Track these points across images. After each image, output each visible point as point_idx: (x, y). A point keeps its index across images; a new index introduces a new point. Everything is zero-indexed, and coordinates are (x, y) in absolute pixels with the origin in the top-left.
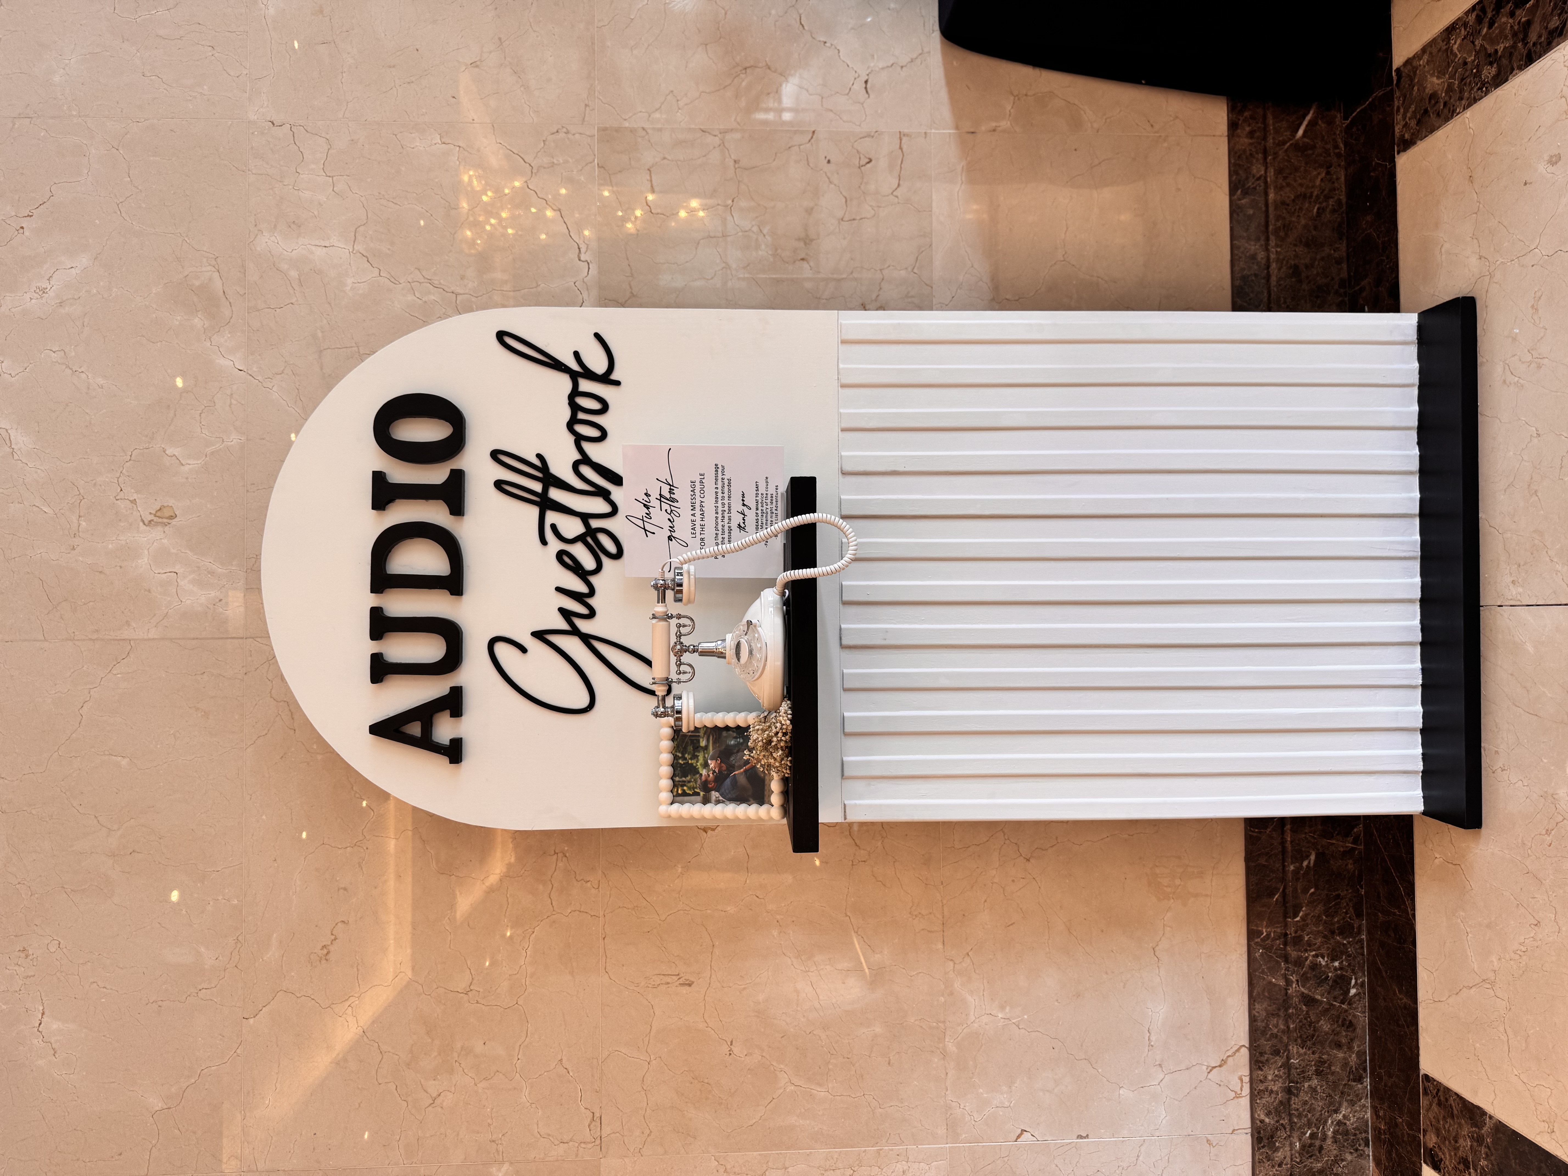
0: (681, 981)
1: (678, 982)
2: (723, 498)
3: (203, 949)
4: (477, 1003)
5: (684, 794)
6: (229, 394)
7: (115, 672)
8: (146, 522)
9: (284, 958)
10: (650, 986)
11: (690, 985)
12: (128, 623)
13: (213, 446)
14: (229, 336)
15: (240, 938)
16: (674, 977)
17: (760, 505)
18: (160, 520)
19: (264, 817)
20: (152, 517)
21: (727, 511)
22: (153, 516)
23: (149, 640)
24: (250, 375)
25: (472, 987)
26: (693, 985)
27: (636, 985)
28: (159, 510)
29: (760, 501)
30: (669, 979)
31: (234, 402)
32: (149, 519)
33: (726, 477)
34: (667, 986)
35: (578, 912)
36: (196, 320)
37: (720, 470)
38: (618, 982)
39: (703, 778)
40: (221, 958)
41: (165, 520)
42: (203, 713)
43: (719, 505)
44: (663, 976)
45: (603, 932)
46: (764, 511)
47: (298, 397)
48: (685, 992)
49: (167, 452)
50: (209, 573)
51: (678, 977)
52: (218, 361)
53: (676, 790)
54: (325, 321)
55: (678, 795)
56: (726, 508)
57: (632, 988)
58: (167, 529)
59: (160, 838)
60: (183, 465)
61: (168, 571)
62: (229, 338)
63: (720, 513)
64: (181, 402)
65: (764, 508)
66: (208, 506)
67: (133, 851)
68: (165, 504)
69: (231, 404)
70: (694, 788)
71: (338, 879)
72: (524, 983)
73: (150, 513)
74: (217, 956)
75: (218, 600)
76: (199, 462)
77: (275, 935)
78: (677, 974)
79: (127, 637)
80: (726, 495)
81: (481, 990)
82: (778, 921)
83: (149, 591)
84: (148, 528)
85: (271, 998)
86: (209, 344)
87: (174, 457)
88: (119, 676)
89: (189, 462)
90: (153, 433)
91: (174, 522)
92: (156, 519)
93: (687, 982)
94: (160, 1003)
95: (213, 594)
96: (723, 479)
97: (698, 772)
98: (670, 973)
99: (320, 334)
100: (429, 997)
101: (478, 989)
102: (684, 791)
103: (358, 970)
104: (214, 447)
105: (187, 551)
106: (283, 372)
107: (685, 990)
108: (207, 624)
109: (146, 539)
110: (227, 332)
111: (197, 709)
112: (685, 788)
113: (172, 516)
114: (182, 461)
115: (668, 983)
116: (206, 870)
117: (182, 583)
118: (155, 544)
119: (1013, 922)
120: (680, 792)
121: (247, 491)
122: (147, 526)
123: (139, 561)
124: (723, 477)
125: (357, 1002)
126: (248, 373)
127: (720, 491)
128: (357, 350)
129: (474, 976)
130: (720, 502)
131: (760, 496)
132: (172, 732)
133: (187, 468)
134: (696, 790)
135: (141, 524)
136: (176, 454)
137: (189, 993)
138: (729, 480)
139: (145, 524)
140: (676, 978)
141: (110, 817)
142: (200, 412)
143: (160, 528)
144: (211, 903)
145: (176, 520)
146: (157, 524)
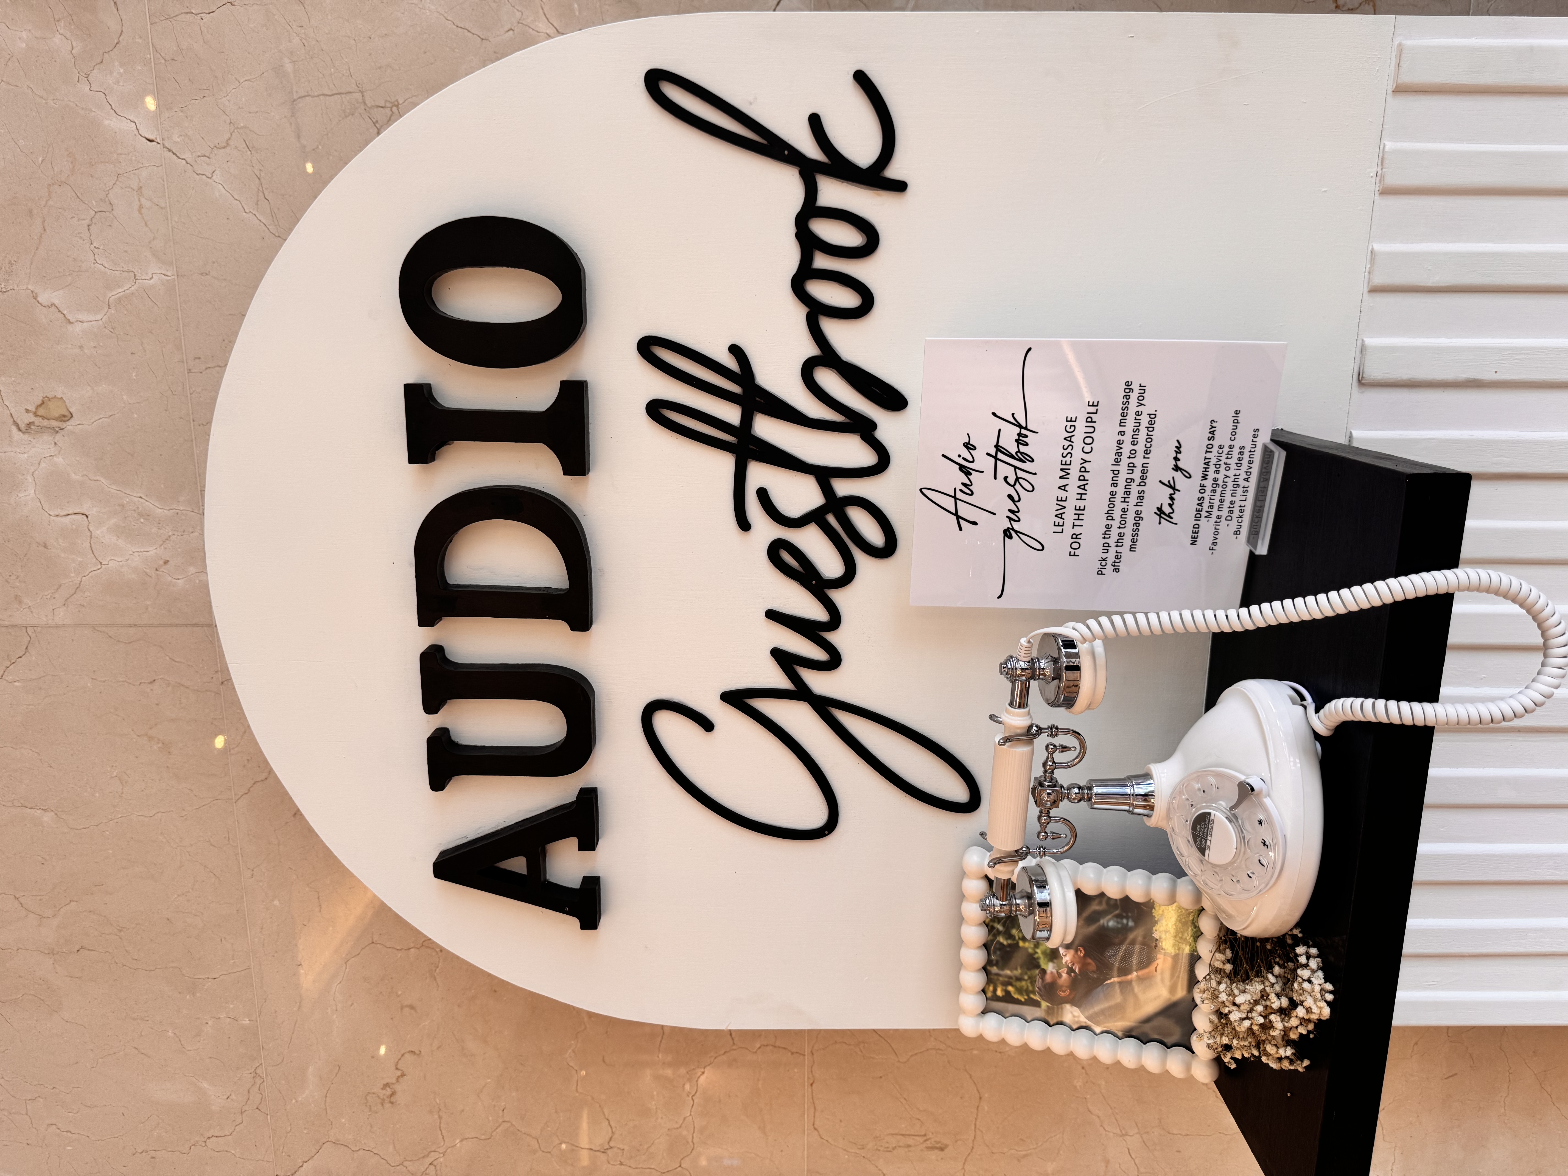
0: (928, 1144)
1: (924, 1145)
2: (1133, 454)
3: (205, 1085)
4: (621, 1164)
5: (1008, 998)
6: (136, 188)
7: (10, 678)
8: (23, 426)
9: (328, 1100)
10: (882, 1149)
11: (942, 1149)
12: (18, 599)
13: (119, 287)
14: (122, 71)
15: (258, 1071)
16: (918, 1138)
17: (1212, 468)
18: (46, 423)
19: (276, 903)
20: (30, 418)
21: (1138, 481)
22: (31, 415)
23: (57, 626)
24: (170, 150)
25: (612, 1144)
26: (946, 1150)
27: (860, 1147)
28: (40, 405)
29: (1214, 461)
30: (910, 1141)
31: (146, 203)
32: (27, 421)
33: (1145, 410)
34: (906, 1150)
35: (771, 1048)
36: (57, 39)
37: (1134, 396)
38: (832, 1143)
39: (1048, 978)
40: (233, 1097)
41: (54, 423)
42: (160, 745)
43: (1123, 468)
44: (899, 1137)
45: (810, 1076)
46: (1220, 482)
47: (261, 194)
48: (934, 1157)
49: (39, 299)
50: (141, 515)
51: (925, 1138)
52: (107, 122)
53: (991, 988)
54: (296, 40)
55: (996, 998)
56: (1137, 475)
57: (853, 1151)
58: (58, 437)
59: (120, 931)
60: (71, 323)
61: (71, 512)
62: (121, 75)
63: (1122, 483)
64: (51, 203)
65: (1221, 477)
66: (125, 397)
67: (82, 948)
68: (51, 395)
69: (141, 207)
70: (1028, 992)
71: (400, 993)
72: (690, 1141)
73: (27, 411)
74: (229, 1094)
75: (161, 562)
76: (99, 317)
77: (311, 1069)
78: (923, 1133)
79: (20, 622)
80: (1140, 448)
81: (626, 1148)
82: (1083, 1068)
83: (45, 546)
84: (26, 437)
85: (314, 1151)
86: (87, 88)
87: (53, 309)
88: (16, 684)
89: (80, 317)
90: (10, 263)
91: (70, 426)
92: (38, 421)
93: (937, 1146)
94: (153, 1154)
95: (152, 551)
96: (1138, 414)
97: (1038, 966)
98: (912, 1133)
99: (289, 67)
100: (549, 1155)
101: (621, 1146)
102: (1008, 993)
103: (440, 1117)
104: (121, 290)
105: (98, 478)
106: (228, 144)
107: (934, 1155)
108: (148, 603)
109: (26, 455)
110: (117, 64)
111: (151, 738)
112: (1010, 988)
113: (64, 416)
114: (70, 317)
115: (909, 1146)
116: (196, 977)
117: (98, 532)
118: (43, 465)
120: (999, 993)
121: (190, 371)
122: (24, 433)
123: (20, 495)
124: (1140, 409)
125: (442, 1160)
126: (164, 146)
127: (1127, 438)
128: (360, 100)
129: (614, 1130)
130: (1125, 461)
131: (1215, 449)
132: (115, 774)
133: (78, 327)
134: (1032, 996)
135: (14, 429)
136: (56, 302)
137: (192, 1142)
138: (1152, 416)
139: (20, 430)
140: (921, 1139)
142: (87, 222)
143: (46, 437)
144: (210, 1023)
145: (72, 422)
146: (42, 429)
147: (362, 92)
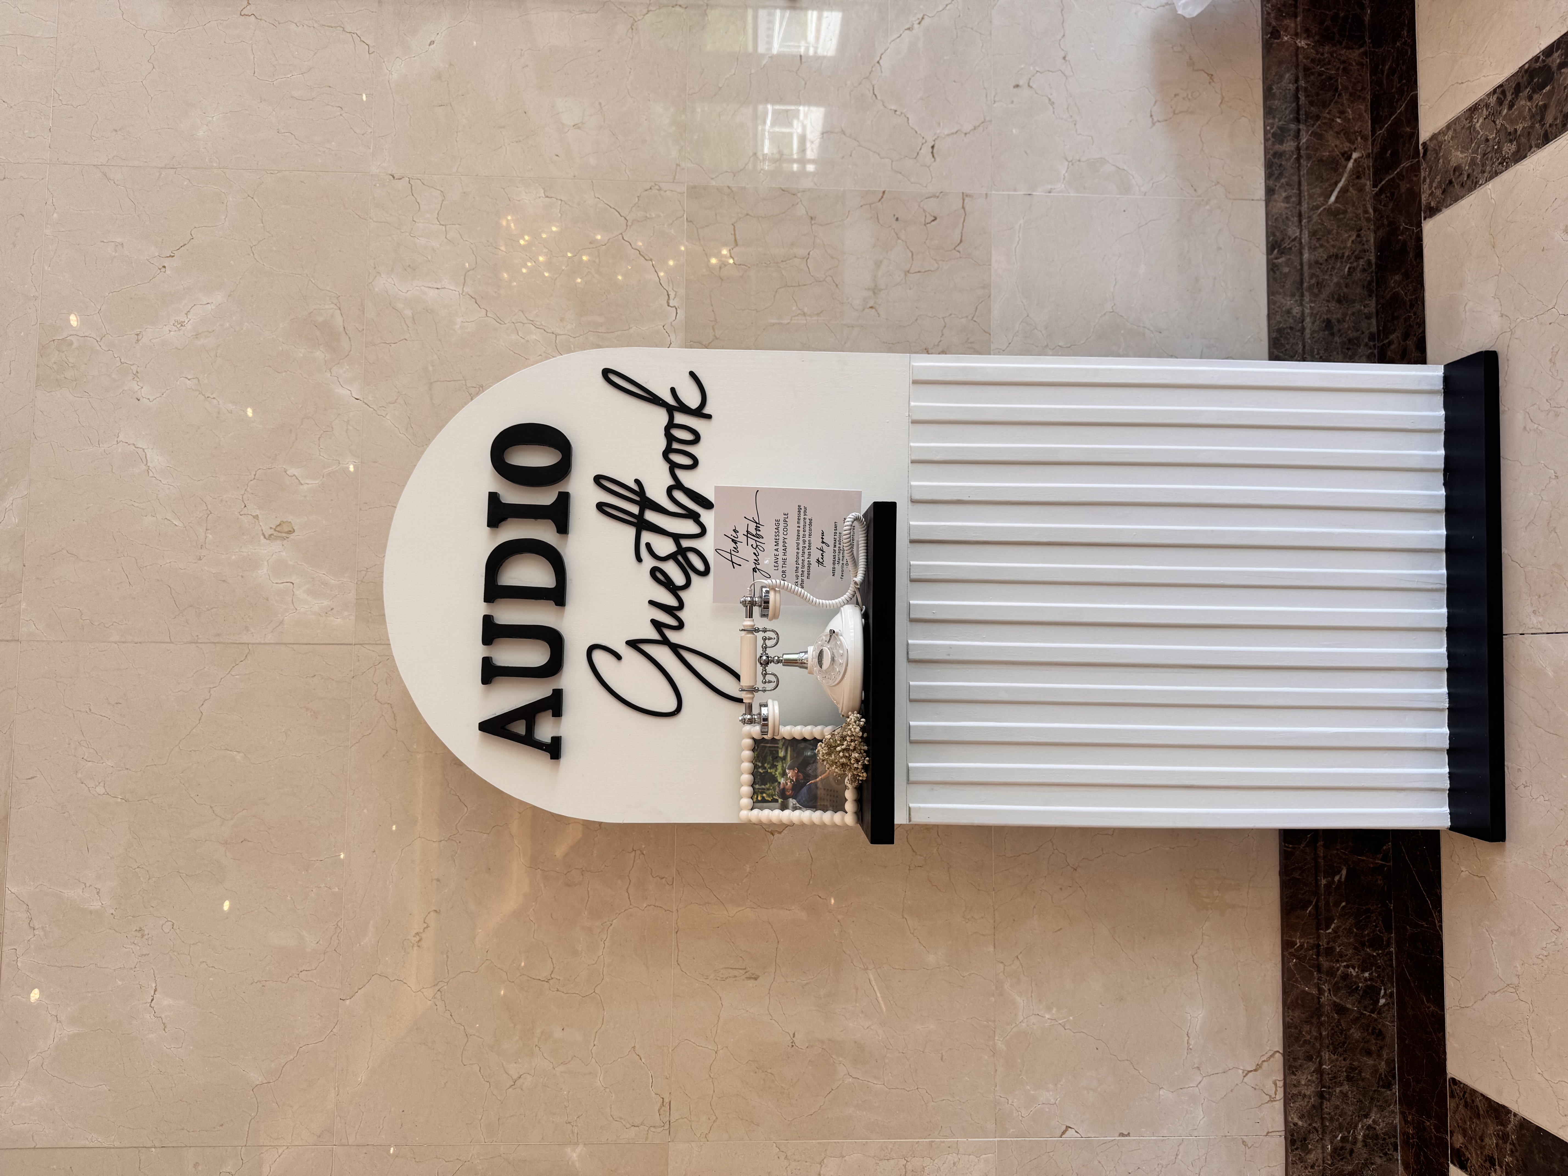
0: (747, 975)
1: (745, 976)
2: (804, 535)
3: (305, 933)
4: (558, 990)
5: (763, 799)
6: (346, 420)
7: (233, 673)
8: (267, 536)
9: (380, 943)
10: (719, 978)
11: (756, 979)
12: (247, 629)
13: (330, 467)
14: (348, 367)
15: (339, 924)
16: (740, 971)
18: (279, 534)
19: (365, 811)
20: (272, 532)
22: (272, 530)
23: (266, 644)
24: (366, 404)
25: (552, 976)
26: (758, 980)
27: (705, 977)
28: (279, 525)
30: (736, 973)
31: (350, 428)
32: (270, 533)
33: (808, 518)
34: (734, 979)
35: (653, 907)
36: (318, 353)
37: (802, 512)
38: (688, 974)
39: (781, 786)
40: (321, 942)
41: (284, 535)
42: (312, 713)
43: (801, 541)
44: (730, 970)
45: (676, 926)
47: (409, 425)
48: (751, 985)
49: (288, 473)
50: (322, 583)
51: (745, 971)
52: (336, 390)
53: (755, 796)
54: (435, 356)
55: (757, 800)
57: (701, 980)
58: (285, 542)
59: (269, 829)
60: (302, 484)
61: (285, 581)
62: (347, 369)
64: (302, 427)
66: (324, 522)
67: (245, 840)
68: (285, 520)
69: (347, 429)
71: (432, 870)
72: (601, 973)
73: (271, 528)
74: (318, 940)
75: (330, 609)
76: (317, 482)
77: (372, 922)
78: (744, 968)
79: (246, 641)
80: (807, 533)
81: (561, 979)
82: (839, 921)
83: (267, 599)
84: (268, 541)
85: (367, 981)
86: (329, 375)
87: (294, 477)
88: (237, 677)
89: (307, 481)
90: (276, 455)
91: (292, 536)
92: (276, 533)
93: (753, 976)
94: (264, 983)
95: (326, 603)
96: (805, 519)
98: (737, 967)
99: (431, 368)
100: (513, 984)
101: (558, 978)
102: (763, 797)
103: (447, 957)
104: (330, 469)
105: (303, 564)
106: (396, 402)
107: (751, 983)
108: (319, 631)
109: (266, 551)
110: (346, 364)
111: (307, 709)
112: (764, 794)
113: (290, 531)
114: (302, 482)
115: (735, 977)
116: (311, 859)
117: (298, 592)
118: (274, 556)
119: (1060, 928)
120: (759, 797)
121: (360, 509)
122: (267, 539)
123: (259, 572)
124: (805, 517)
125: (445, 987)
126: (364, 402)
127: (801, 529)
128: (464, 383)
129: (555, 965)
130: (801, 539)
132: (283, 730)
133: (305, 487)
134: (775, 797)
135: (262, 537)
136: (296, 474)
137: (290, 975)
138: (811, 521)
139: (265, 537)
140: (743, 972)
141: (224, 807)
142: (318, 436)
143: (279, 542)
144: (314, 890)
145: (293, 534)
146: (277, 538)
147: (465, 380)
